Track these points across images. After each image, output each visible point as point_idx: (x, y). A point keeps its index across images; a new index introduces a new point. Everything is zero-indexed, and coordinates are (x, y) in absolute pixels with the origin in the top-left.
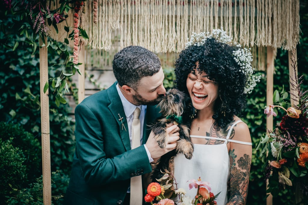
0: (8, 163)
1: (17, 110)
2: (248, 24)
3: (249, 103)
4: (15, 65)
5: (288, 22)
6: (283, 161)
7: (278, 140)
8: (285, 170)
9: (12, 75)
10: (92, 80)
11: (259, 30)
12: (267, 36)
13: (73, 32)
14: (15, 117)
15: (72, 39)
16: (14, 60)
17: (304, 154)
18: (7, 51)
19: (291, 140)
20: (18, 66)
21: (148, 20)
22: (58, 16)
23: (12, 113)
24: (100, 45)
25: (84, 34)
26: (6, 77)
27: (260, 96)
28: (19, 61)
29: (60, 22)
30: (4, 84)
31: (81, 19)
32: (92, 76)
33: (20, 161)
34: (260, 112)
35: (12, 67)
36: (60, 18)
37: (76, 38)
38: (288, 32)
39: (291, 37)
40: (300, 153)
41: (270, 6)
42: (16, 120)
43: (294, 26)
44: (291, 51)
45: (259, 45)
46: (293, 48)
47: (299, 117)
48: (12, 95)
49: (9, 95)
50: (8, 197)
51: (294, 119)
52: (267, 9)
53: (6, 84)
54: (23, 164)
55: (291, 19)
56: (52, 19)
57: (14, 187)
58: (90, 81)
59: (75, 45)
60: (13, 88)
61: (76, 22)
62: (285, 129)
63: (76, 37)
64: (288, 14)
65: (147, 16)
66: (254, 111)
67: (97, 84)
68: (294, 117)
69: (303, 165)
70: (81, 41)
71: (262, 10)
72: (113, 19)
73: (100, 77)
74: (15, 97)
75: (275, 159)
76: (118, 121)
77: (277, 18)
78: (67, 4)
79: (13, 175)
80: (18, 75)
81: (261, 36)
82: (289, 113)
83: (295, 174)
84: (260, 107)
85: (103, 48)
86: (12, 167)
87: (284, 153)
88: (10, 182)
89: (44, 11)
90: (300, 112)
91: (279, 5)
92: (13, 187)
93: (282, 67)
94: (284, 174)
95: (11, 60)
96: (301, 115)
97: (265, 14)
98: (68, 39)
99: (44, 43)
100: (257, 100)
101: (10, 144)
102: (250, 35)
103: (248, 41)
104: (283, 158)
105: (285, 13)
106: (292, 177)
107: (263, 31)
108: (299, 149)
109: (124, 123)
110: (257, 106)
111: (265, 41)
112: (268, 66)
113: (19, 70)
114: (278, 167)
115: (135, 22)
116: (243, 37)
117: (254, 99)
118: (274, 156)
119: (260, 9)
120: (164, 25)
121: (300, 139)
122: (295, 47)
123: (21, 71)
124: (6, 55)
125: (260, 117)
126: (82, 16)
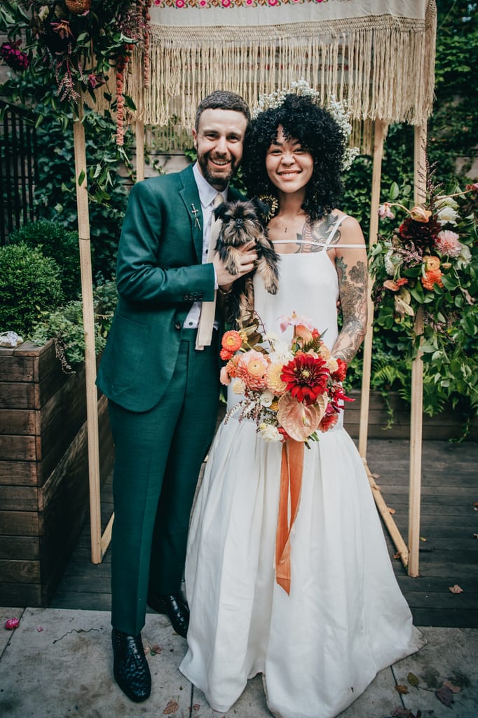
0: (34, 278)
1: (64, 205)
2: (361, 88)
3: (346, 195)
4: (61, 149)
5: (418, 85)
6: (402, 281)
7: (395, 252)
8: (404, 293)
9: (57, 161)
10: (157, 167)
11: (376, 97)
12: (386, 104)
13: (116, 102)
14: (62, 213)
15: (114, 111)
16: (59, 142)
17: (432, 272)
18: (51, 131)
19: (416, 254)
20: (64, 149)
21: (219, 83)
22: (94, 78)
23: (59, 207)
24: (154, 120)
25: (130, 104)
26: (51, 164)
27: (360, 187)
28: (65, 144)
29: (97, 87)
30: (48, 172)
31: (127, 83)
32: (157, 162)
33: (52, 275)
34: (359, 207)
35: (57, 151)
36: (97, 81)
37: (119, 110)
38: (417, 100)
39: (421, 106)
40: (426, 271)
41: (393, 61)
42: (62, 216)
43: (426, 90)
44: (419, 127)
45: (375, 117)
46: (423, 122)
47: (428, 221)
48: (57, 186)
49: (54, 186)
50: (36, 322)
51: (421, 223)
52: (387, 65)
53: (51, 172)
54: (57, 278)
55: (422, 80)
56: (86, 83)
57: (43, 309)
58: (154, 168)
59: (119, 119)
60: (59, 177)
61: (119, 86)
62: (408, 237)
63: (120, 107)
64: (418, 73)
65: (219, 77)
66: (352, 206)
67: (162, 171)
68: (422, 220)
69: (430, 287)
70: (128, 114)
71: (380, 67)
72: (171, 82)
73: (166, 162)
74: (60, 188)
75: (391, 278)
76: (190, 213)
77: (402, 79)
78: (107, 60)
79: (41, 295)
80: (64, 161)
81: (377, 105)
82: (414, 214)
83: (418, 298)
84: (360, 200)
85: (158, 123)
86: (39, 284)
87: (404, 270)
88: (37, 303)
89: (74, 70)
90: (429, 214)
91: (405, 59)
92: (41, 310)
93: (390, 151)
94: (402, 299)
95: (56, 143)
96: (431, 218)
97: (385, 74)
98: (110, 110)
99: (78, 116)
100: (356, 192)
101: (39, 252)
102: (362, 103)
103: (359, 112)
104: (402, 276)
105: (414, 71)
106: (413, 302)
107: (381, 97)
108: (426, 266)
109: (198, 217)
110: (357, 199)
111: (383, 112)
112: (375, 149)
113: (65, 154)
114: (395, 290)
115: (201, 86)
116: (352, 107)
117: (353, 191)
118: (388, 273)
119: (378, 65)
120: (241, 91)
121: (428, 251)
122: (425, 121)
123: (67, 156)
124: (50, 135)
125: (359, 213)
126: (129, 79)
